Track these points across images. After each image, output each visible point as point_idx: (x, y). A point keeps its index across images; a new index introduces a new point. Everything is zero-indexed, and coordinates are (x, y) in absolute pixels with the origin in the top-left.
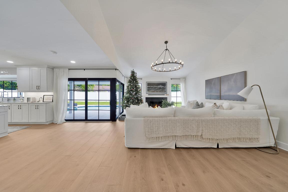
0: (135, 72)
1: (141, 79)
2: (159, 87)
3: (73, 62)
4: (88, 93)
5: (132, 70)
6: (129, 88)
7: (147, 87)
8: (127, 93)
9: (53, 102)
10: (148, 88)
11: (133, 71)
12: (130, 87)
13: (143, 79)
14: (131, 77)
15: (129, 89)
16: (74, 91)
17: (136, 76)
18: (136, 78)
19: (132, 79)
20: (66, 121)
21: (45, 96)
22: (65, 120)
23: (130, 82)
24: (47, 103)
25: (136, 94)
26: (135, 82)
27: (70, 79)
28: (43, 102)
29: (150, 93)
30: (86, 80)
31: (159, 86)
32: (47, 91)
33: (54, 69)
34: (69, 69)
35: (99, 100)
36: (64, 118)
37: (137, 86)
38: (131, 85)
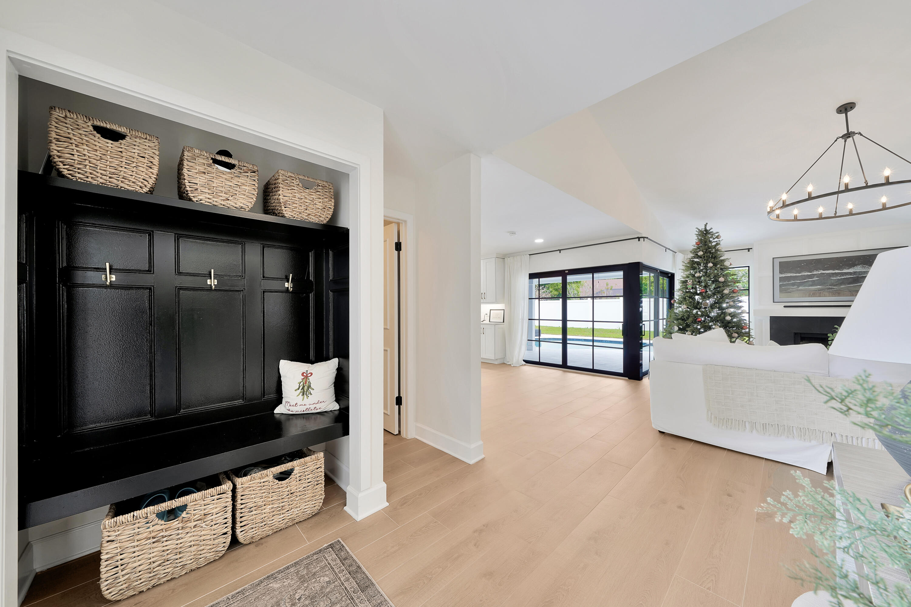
0: (714, 230)
1: (749, 250)
2: (850, 274)
3: (539, 241)
4: (569, 302)
5: (702, 227)
6: (690, 286)
7: (778, 276)
8: (680, 303)
9: (504, 322)
10: (781, 279)
11: (706, 230)
12: (690, 282)
13: (754, 249)
14: (695, 252)
15: (687, 288)
16: (539, 300)
17: (718, 244)
18: (717, 250)
19: (701, 257)
20: (526, 363)
21: (492, 311)
22: (524, 361)
23: (692, 265)
24: (496, 324)
25: (717, 304)
26: (710, 265)
27: (532, 276)
28: (489, 322)
29: (796, 299)
30: (563, 274)
31: (851, 270)
32: (496, 302)
33: (506, 259)
34: (530, 255)
35: (593, 321)
36: (521, 358)
37: (722, 279)
38: (697, 275)
